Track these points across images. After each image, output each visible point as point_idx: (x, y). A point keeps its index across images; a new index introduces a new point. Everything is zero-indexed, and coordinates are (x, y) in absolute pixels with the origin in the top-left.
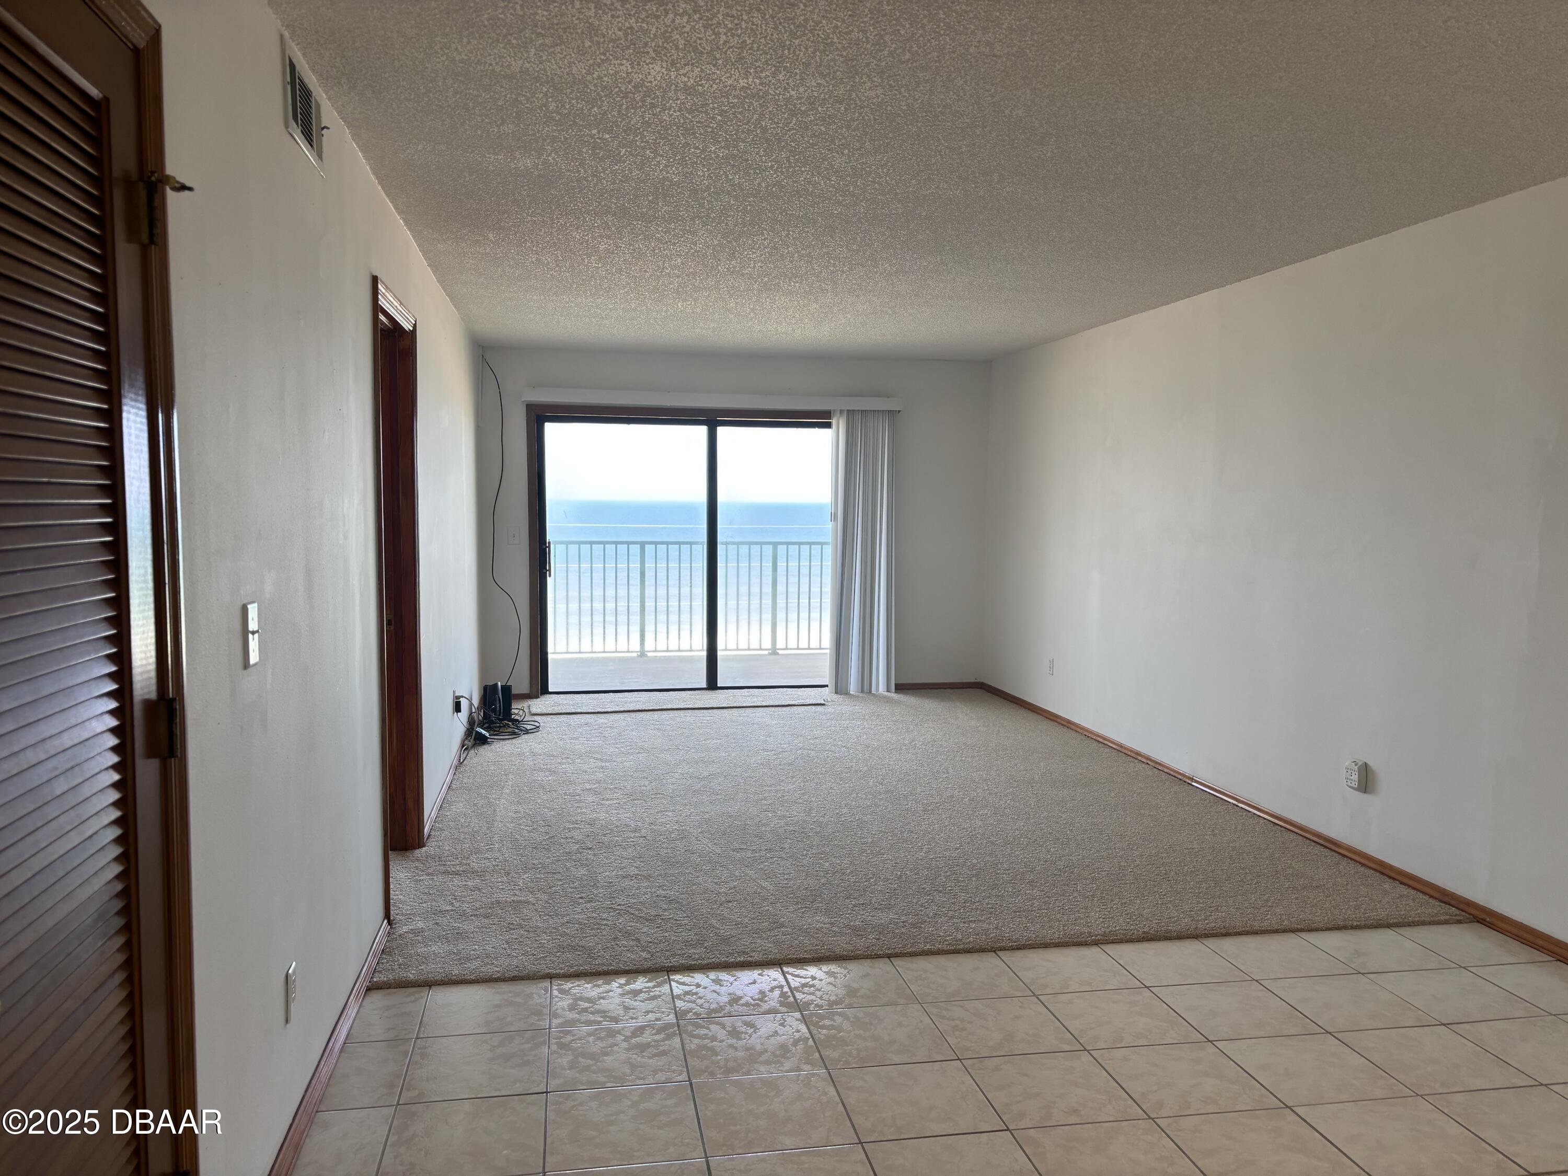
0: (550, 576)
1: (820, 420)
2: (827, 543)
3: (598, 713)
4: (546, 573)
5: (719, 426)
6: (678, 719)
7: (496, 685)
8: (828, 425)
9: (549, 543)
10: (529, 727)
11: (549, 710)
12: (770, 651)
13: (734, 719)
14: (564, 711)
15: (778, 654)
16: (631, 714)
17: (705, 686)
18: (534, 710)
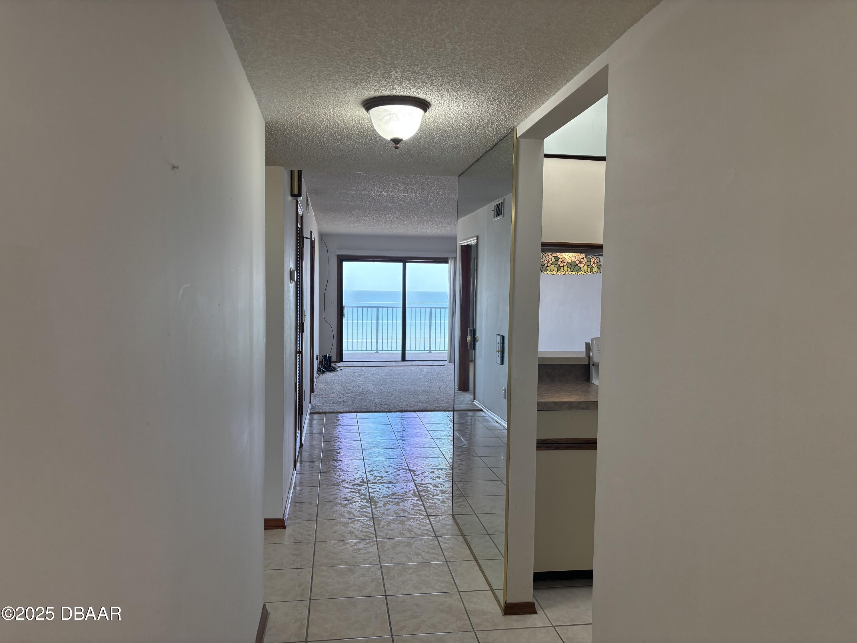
0: (344, 318)
1: (445, 260)
2: (447, 308)
3: (362, 367)
4: (343, 317)
5: (407, 263)
6: (391, 369)
7: (326, 355)
8: (447, 263)
9: (344, 306)
10: (338, 370)
11: (345, 366)
12: (429, 351)
13: (410, 369)
14: (350, 366)
15: (431, 352)
16: (374, 367)
17: (401, 360)
18: (339, 366)
